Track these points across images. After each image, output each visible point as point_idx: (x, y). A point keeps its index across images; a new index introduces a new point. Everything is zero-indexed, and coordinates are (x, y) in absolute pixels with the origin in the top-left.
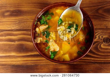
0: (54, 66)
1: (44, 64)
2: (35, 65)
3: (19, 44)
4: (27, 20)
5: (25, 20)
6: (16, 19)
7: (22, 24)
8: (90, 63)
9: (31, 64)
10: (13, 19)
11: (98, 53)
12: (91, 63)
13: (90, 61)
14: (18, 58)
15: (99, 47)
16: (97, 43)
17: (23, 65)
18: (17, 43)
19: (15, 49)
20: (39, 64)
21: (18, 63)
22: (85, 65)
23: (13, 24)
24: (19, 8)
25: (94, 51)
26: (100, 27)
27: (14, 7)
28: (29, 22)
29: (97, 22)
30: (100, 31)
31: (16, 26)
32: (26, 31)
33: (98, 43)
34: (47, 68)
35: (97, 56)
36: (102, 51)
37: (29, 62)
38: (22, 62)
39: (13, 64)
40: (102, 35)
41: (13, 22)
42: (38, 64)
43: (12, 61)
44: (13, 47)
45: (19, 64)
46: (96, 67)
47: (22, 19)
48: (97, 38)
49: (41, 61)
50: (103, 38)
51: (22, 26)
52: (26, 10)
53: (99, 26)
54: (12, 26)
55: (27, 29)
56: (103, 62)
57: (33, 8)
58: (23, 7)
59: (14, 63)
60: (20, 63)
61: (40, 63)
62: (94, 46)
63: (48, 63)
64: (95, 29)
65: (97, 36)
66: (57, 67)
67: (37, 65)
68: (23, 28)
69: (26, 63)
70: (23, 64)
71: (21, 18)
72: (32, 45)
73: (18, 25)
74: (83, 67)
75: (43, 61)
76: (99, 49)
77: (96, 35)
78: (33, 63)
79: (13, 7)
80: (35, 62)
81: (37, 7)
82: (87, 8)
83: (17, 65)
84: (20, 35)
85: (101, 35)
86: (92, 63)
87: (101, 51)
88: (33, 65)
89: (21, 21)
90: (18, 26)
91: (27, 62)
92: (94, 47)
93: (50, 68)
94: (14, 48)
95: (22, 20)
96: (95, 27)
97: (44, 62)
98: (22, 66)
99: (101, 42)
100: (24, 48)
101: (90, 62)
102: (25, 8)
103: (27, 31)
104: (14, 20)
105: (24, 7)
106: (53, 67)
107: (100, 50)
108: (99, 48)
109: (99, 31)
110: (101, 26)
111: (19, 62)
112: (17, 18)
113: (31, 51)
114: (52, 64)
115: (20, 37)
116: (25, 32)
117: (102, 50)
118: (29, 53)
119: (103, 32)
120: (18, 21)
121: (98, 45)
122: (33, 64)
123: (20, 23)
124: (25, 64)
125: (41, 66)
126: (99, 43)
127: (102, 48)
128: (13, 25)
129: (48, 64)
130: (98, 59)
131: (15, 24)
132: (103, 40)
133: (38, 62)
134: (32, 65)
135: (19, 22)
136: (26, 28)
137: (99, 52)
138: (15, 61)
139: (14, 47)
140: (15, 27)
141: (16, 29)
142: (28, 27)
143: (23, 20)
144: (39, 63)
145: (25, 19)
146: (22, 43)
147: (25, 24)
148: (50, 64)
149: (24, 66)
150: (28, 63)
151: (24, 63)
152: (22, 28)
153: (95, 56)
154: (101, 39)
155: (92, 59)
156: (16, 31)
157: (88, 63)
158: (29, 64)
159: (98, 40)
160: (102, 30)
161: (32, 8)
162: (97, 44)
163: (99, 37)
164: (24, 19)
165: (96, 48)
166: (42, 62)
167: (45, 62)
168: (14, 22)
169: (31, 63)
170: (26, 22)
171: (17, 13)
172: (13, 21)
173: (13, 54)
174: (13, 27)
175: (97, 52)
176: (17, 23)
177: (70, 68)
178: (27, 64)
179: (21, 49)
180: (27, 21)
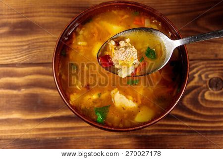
0: (104, 140)
1: (83, 136)
2: (63, 139)
3: (28, 94)
4: (46, 43)
5: (41, 44)
6: (22, 42)
7: (35, 51)
8: (182, 134)
9: (54, 137)
10: (15, 40)
11: (198, 111)
12: (184, 134)
13: (181, 129)
14: (26, 125)
15: (199, 98)
16: (195, 90)
17: (37, 139)
18: (24, 91)
19: (20, 105)
20: (72, 136)
21: (27, 135)
22: (172, 137)
23: (15, 51)
24: (28, 17)
25: (189, 106)
26: (202, 56)
27: (18, 16)
28: (49, 47)
29: (194, 45)
30: (202, 64)
31: (23, 56)
32: (43, 66)
33: (199, 89)
34: (89, 144)
35: (196, 118)
36: (207, 108)
37: (51, 132)
38: (35, 133)
39: (16, 137)
40: (207, 73)
41: (15, 48)
42: (69, 136)
43: (15, 130)
44: (16, 101)
45: (29, 137)
46: (195, 142)
47: (35, 41)
48: (196, 79)
49: (76, 131)
50: (208, 80)
51: (34, 56)
52: (43, 21)
53: (199, 53)
54: (14, 57)
55: (46, 61)
56: (209, 129)
57: (59, 16)
58: (36, 16)
59: (19, 134)
60: (30, 135)
61: (75, 133)
62: (189, 96)
63: (92, 135)
64: (190, 60)
65: (196, 75)
66: (110, 142)
67: (67, 139)
68: (37, 60)
69: (42, 135)
70: (38, 136)
71: (33, 38)
72: (56, 96)
73: (27, 53)
74: (167, 141)
75: (80, 131)
76: (201, 103)
77: (194, 73)
78: (59, 134)
79: (15, 16)
80: (63, 132)
81: (67, 14)
82: (173, 16)
83: (24, 139)
84: (31, 74)
85: (204, 72)
86: (187, 134)
87: (204, 107)
88: (58, 138)
89: (33, 44)
90: (25, 55)
91: (46, 132)
92: (190, 99)
93: (94, 144)
94: (18, 103)
95: (35, 44)
96: (190, 56)
97: (82, 132)
98: (36, 141)
99: (204, 88)
100: (39, 101)
101: (181, 131)
102: (41, 18)
103: (46, 66)
104: (18, 44)
105: (40, 16)
106: (103, 142)
107: (204, 105)
108: (200, 100)
109: (200, 65)
110: (203, 54)
111: (28, 133)
112: (25, 39)
113: (55, 108)
114: (100, 136)
115: (31, 80)
116: (41, 68)
117: (206, 104)
118: (50, 114)
119: (208, 65)
120: (28, 45)
121: (199, 93)
122: (60, 136)
123: (30, 50)
124: (40, 136)
125: (76, 141)
126: (201, 90)
127: (207, 101)
128: (15, 54)
129: (92, 137)
130: (200, 125)
131: (20, 52)
132: (209, 83)
133: (70, 131)
134: (56, 139)
135: (29, 47)
136: (43, 59)
137: (201, 110)
138: (20, 131)
139: (19, 101)
140: (20, 57)
141: (22, 62)
142: (48, 58)
143: (38, 44)
144: (71, 134)
145: (41, 40)
146: (35, 93)
147: (41, 50)
148: (96, 136)
149: (39, 141)
150: (48, 134)
151: (39, 134)
152: (34, 60)
153: (192, 117)
154: (205, 82)
155: (186, 124)
156: (22, 67)
157: (178, 134)
158: (50, 137)
159: (198, 82)
160: (205, 62)
161: (55, 16)
162: (195, 93)
163: (200, 76)
164: (38, 41)
165: (194, 101)
166: (78, 133)
167: (85, 132)
168: (18, 48)
169: (55, 134)
170: (44, 48)
171: (23, 28)
172: (15, 44)
173: (16, 115)
174: (16, 58)
175: (197, 109)
176: (23, 50)
177: (139, 145)
178: (47, 137)
179: (33, 104)
180: (45, 46)
